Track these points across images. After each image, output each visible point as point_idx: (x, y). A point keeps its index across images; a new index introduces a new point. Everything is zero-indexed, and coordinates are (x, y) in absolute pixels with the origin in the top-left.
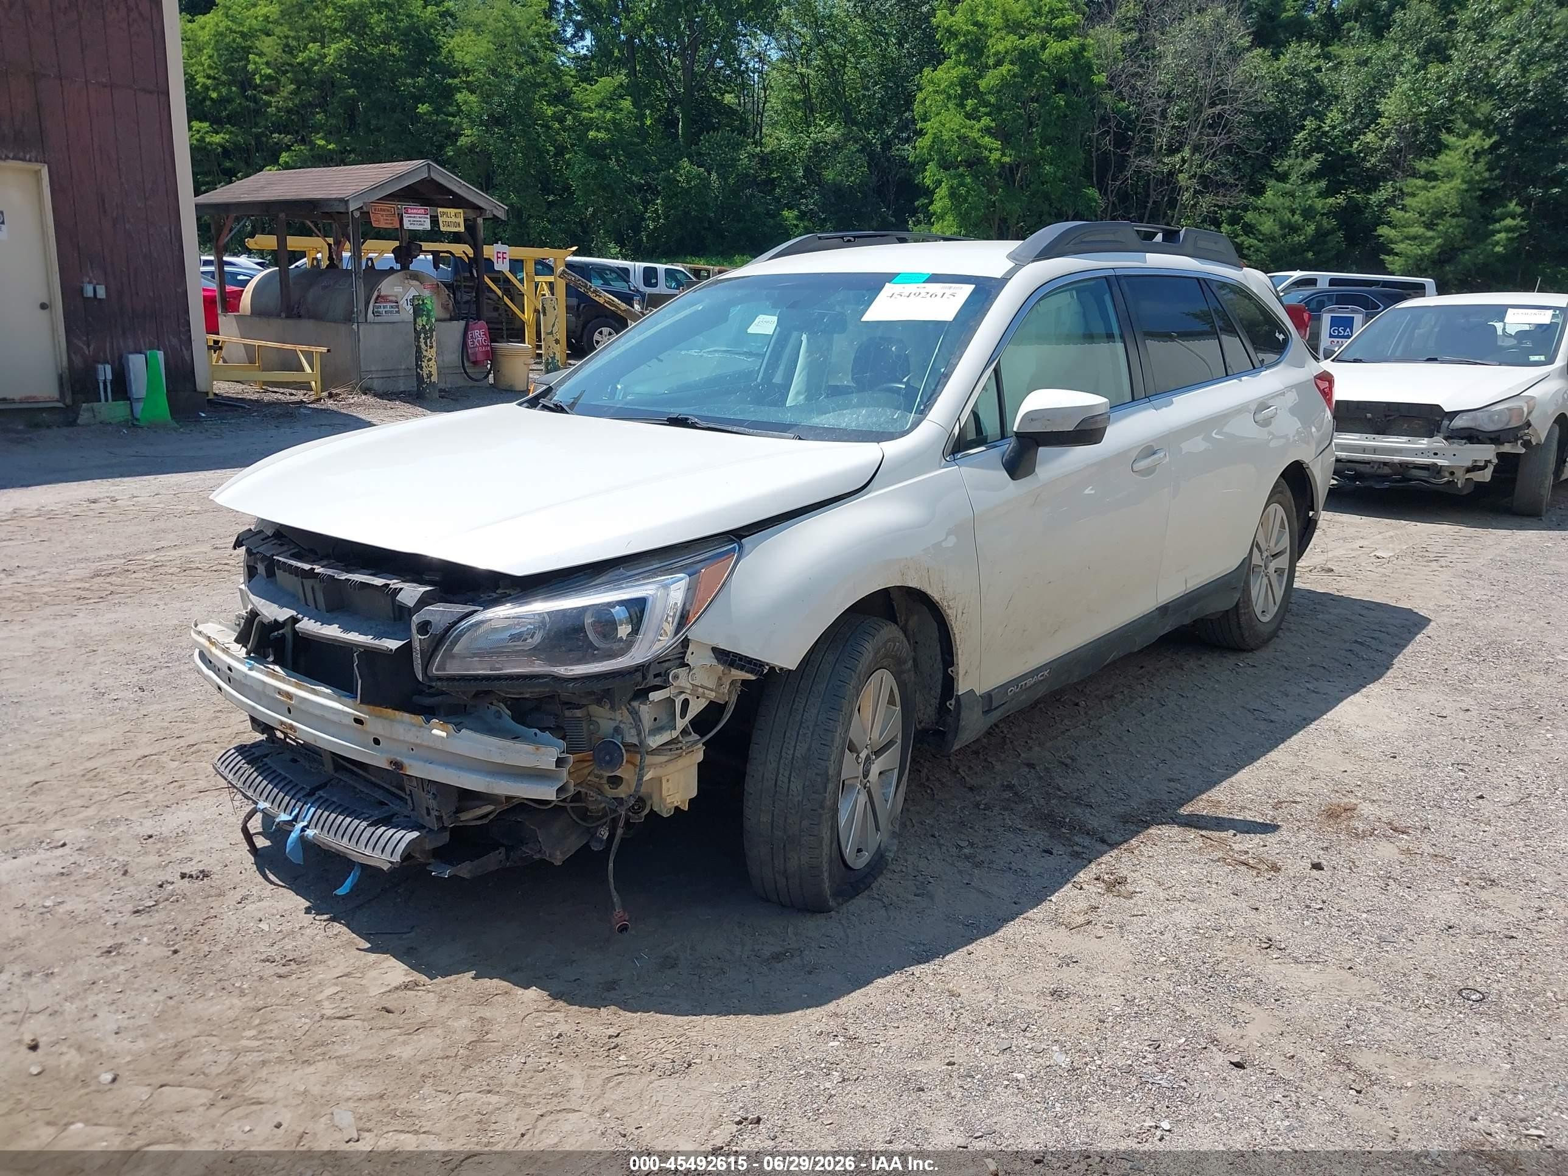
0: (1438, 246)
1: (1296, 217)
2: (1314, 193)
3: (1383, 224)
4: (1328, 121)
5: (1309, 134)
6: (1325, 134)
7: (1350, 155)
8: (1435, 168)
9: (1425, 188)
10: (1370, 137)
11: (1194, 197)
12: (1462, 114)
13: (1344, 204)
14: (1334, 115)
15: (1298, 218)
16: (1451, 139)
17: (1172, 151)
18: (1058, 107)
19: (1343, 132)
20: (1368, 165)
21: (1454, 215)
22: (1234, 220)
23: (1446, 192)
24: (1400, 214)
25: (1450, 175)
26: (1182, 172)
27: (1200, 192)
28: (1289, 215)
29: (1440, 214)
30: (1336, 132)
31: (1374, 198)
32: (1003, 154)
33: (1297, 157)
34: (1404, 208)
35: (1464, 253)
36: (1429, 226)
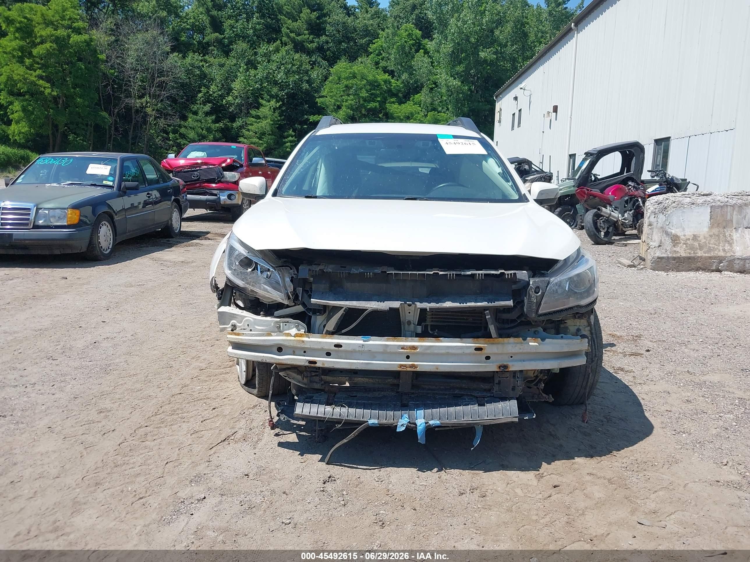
0: (265, 147)
1: (204, 131)
2: (210, 121)
3: (240, 136)
4: (211, 90)
5: (204, 95)
6: (211, 95)
7: (222, 105)
8: (259, 114)
9: (256, 122)
10: (230, 98)
11: (155, 119)
12: (266, 92)
13: (223, 127)
14: (213, 88)
15: (204, 132)
16: (263, 102)
17: (141, 97)
18: (81, 69)
19: (218, 94)
20: (231, 110)
21: (269, 135)
22: (175, 132)
23: (265, 124)
24: (247, 133)
25: (265, 117)
26: (147, 107)
27: (158, 117)
28: (201, 130)
29: (263, 134)
30: (215, 95)
31: (235, 125)
32: (52, 91)
33: (200, 104)
34: (248, 130)
35: (275, 151)
36: (260, 138)
